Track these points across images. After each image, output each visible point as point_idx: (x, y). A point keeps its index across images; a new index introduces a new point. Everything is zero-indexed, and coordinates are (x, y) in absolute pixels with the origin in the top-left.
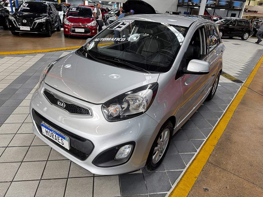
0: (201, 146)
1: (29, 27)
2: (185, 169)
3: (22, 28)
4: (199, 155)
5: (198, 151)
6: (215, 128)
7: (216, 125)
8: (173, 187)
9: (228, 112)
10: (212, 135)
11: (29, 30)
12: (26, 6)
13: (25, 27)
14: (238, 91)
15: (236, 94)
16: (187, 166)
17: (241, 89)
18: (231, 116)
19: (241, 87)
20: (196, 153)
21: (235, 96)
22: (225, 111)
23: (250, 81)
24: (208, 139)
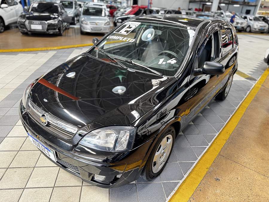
0: (213, 140)
2: (197, 161)
4: (211, 148)
5: (210, 144)
6: (227, 124)
7: (227, 121)
8: (185, 176)
9: (240, 109)
15: (249, 92)
16: (199, 158)
17: (254, 87)
18: (243, 113)
19: (254, 84)
20: (208, 147)
22: (237, 108)
23: (264, 79)
24: (220, 134)
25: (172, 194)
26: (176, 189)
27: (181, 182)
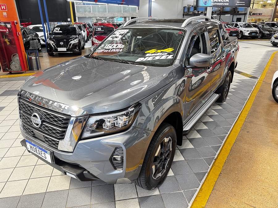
0: (239, 115)
1: (66, 48)
2: (233, 126)
3: (60, 49)
4: (239, 119)
5: (237, 118)
6: (245, 106)
7: (244, 105)
8: (229, 133)
9: (251, 97)
10: (244, 110)
11: (66, 50)
12: (59, 30)
13: (62, 48)
14: (255, 84)
15: (254, 86)
16: (233, 124)
17: (257, 83)
18: (254, 99)
19: (257, 81)
20: (236, 119)
21: (254, 88)
22: (249, 97)
23: (263, 77)
24: (241, 112)
25: (225, 140)
26: (226, 138)
27: (227, 135)
